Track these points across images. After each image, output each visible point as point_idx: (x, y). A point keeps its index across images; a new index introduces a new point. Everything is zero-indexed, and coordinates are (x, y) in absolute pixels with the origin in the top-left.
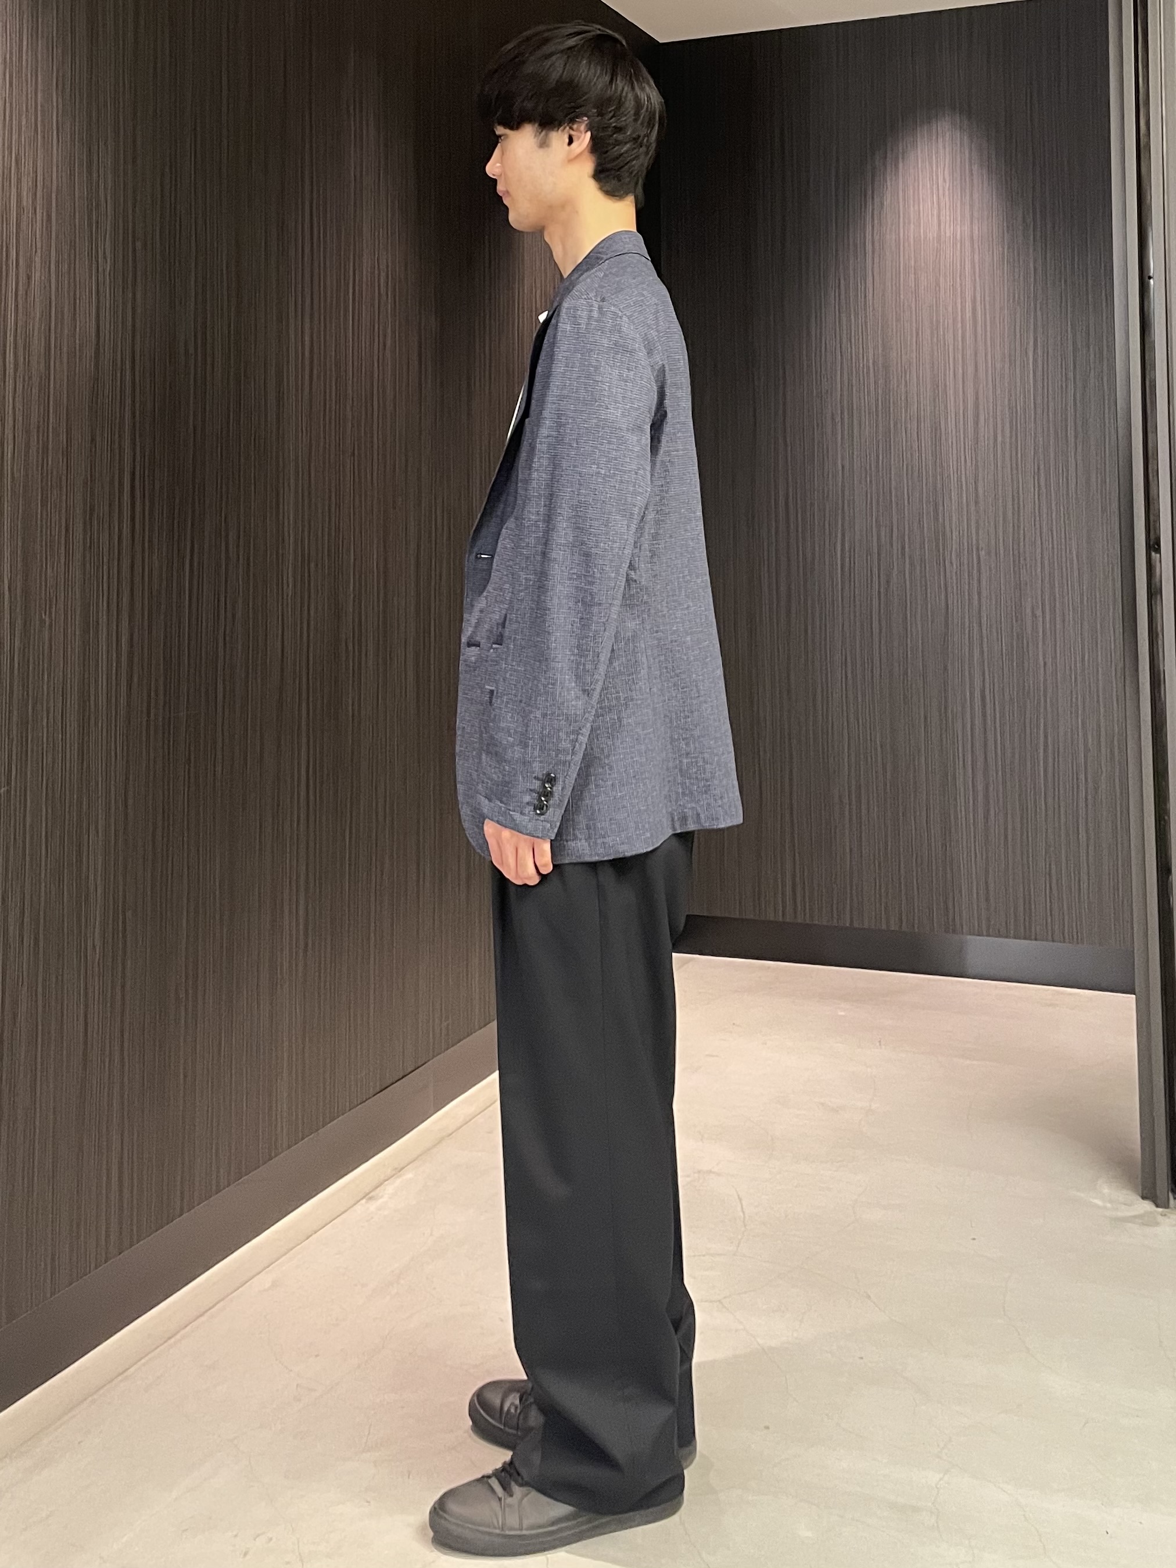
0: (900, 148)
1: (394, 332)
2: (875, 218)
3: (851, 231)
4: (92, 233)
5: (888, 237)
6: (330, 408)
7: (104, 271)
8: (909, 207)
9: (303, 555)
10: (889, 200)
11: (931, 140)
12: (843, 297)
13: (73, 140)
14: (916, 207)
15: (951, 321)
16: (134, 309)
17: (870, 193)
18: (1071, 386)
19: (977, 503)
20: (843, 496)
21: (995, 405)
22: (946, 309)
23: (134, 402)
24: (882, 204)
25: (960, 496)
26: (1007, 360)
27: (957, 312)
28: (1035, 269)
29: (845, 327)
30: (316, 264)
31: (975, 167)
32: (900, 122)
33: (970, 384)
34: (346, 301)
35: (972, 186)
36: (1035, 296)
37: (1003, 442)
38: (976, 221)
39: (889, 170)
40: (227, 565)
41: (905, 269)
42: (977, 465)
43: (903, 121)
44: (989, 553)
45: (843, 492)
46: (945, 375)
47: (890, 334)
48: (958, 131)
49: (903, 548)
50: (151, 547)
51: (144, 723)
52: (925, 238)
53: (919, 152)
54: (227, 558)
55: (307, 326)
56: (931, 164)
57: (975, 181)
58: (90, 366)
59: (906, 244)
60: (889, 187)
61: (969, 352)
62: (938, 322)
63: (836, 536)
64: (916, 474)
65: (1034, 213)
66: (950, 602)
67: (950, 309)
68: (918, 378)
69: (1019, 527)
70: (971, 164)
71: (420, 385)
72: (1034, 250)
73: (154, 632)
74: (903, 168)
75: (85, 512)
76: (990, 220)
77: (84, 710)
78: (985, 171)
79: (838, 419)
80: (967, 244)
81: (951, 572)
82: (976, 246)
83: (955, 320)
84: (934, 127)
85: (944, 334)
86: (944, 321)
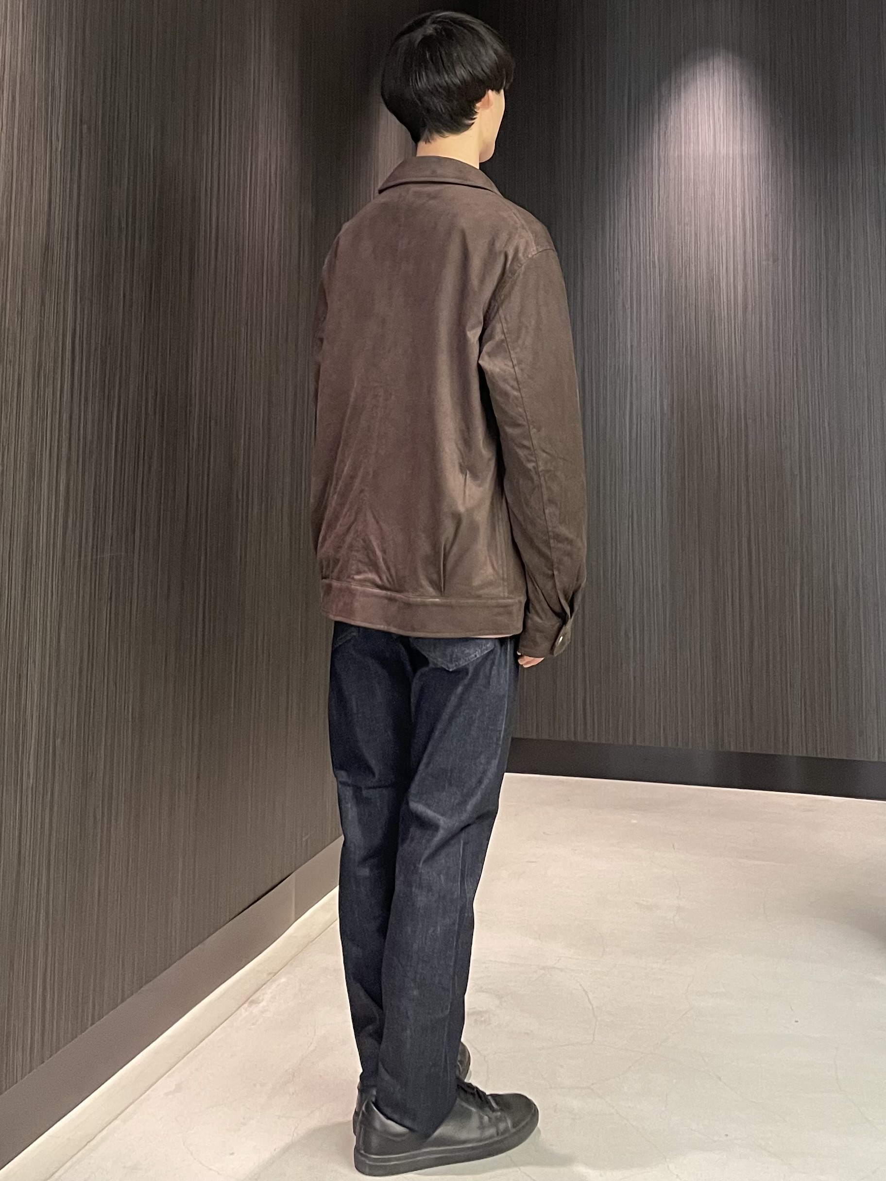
0: (683, 79)
1: (280, 218)
2: (661, 137)
3: (640, 149)
4: (47, 115)
5: (672, 152)
6: (230, 282)
7: (56, 149)
8: (689, 129)
9: (206, 414)
10: (672, 124)
11: (709, 75)
12: (633, 202)
13: (35, 30)
14: (696, 130)
15: (724, 225)
16: (79, 187)
17: (656, 116)
18: (824, 283)
19: (745, 378)
20: (632, 372)
21: (761, 297)
22: (720, 215)
23: (76, 268)
24: (666, 127)
25: (731, 373)
26: (771, 259)
27: (729, 218)
28: (794, 185)
29: (634, 227)
30: (222, 153)
31: (745, 99)
32: (682, 59)
33: (740, 277)
34: (245, 188)
35: (742, 112)
36: (794, 205)
37: (767, 327)
38: (745, 142)
39: (673, 97)
40: (146, 418)
41: (685, 180)
42: (745, 348)
43: (685, 60)
44: (755, 420)
45: (632, 368)
46: (719, 271)
47: (672, 235)
48: (731, 66)
49: (682, 416)
50: (86, 400)
51: (76, 565)
52: (703, 155)
53: (698, 83)
54: (146, 413)
55: (214, 208)
56: (708, 94)
57: (745, 108)
58: (43, 234)
59: (687, 160)
60: (673, 112)
61: (739, 252)
62: (713, 225)
63: (625, 407)
64: (694, 353)
65: (794, 137)
66: (722, 462)
67: (723, 215)
68: (696, 271)
69: (780, 401)
70: (741, 95)
71: (299, 264)
72: (794, 168)
73: (86, 478)
74: (685, 98)
75: (34, 367)
76: (757, 143)
77: (27, 551)
78: (753, 101)
79: (628, 306)
80: (738, 161)
81: (723, 437)
82: (745, 161)
83: (727, 224)
84: (711, 64)
85: (718, 237)
86: (718, 226)
